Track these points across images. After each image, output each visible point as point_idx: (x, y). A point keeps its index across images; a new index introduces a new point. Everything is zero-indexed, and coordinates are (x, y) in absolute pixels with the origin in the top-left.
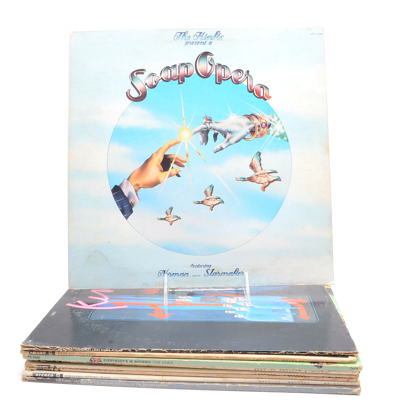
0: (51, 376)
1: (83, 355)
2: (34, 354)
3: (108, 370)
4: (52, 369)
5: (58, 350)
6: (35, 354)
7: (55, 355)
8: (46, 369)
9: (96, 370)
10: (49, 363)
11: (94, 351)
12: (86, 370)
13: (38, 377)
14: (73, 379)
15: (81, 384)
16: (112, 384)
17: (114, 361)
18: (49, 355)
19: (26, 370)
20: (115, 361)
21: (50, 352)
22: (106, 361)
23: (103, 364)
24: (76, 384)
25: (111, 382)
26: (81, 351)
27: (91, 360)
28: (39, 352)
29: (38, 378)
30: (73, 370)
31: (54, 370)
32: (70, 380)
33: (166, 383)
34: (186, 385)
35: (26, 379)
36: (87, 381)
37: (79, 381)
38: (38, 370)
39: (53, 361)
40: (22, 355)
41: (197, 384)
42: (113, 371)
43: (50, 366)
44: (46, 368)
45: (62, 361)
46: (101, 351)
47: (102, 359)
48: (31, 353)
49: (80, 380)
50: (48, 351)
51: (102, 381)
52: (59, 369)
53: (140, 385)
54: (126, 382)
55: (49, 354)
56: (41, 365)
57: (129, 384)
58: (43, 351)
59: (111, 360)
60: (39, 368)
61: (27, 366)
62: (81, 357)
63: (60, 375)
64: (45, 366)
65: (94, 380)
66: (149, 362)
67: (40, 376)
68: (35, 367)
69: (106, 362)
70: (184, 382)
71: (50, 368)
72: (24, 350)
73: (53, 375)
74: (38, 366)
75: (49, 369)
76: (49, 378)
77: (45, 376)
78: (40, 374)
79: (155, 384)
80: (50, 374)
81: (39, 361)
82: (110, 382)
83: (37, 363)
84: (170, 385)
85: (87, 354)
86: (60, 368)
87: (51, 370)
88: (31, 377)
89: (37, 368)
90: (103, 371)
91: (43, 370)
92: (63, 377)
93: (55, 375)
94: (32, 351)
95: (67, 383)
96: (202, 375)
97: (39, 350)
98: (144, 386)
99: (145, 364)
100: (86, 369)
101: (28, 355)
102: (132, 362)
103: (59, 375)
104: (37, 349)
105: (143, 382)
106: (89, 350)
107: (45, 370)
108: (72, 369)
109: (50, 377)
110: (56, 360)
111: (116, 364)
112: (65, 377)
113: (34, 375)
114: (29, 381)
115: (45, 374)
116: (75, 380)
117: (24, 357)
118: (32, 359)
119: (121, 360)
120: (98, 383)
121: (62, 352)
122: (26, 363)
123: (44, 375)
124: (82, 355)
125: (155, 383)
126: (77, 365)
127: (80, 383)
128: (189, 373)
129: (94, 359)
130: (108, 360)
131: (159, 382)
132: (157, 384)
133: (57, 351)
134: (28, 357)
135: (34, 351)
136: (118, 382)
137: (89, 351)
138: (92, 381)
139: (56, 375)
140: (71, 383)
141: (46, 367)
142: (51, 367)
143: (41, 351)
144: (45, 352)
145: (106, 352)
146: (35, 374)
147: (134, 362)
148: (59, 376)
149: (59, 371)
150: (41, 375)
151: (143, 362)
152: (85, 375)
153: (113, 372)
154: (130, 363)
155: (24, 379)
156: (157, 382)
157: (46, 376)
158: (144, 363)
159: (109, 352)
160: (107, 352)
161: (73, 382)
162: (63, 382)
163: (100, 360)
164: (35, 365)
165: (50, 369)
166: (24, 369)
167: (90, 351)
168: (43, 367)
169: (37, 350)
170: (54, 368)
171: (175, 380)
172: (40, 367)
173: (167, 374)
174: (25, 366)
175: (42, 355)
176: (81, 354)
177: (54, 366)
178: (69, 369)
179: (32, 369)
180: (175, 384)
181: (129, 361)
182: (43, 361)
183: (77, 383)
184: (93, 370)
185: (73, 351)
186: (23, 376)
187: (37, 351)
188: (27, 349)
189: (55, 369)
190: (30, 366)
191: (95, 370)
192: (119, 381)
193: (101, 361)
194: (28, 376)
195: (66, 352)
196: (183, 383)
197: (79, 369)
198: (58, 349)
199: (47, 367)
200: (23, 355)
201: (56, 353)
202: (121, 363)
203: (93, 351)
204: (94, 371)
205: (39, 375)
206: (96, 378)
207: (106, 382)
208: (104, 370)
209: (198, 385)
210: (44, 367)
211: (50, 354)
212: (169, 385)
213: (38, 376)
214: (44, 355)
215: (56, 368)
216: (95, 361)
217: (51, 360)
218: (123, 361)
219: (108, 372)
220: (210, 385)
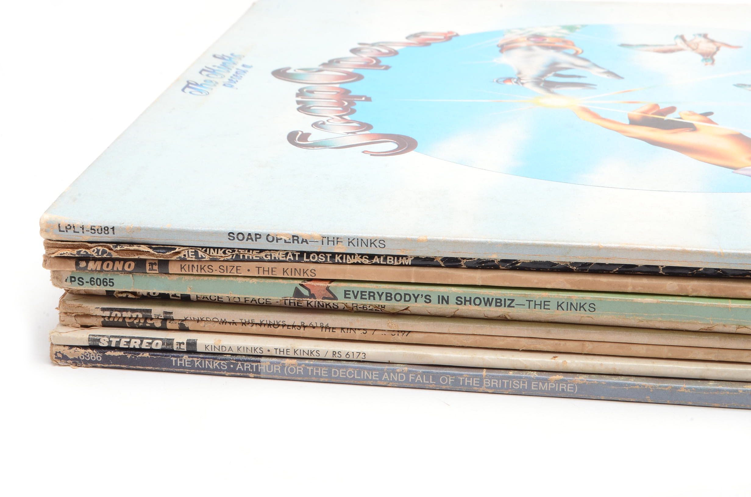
0: (154, 347)
1: (270, 275)
2: (92, 270)
3: (359, 329)
4: (158, 324)
5: (182, 255)
6: (96, 270)
7: (168, 274)
8: (136, 322)
9: (314, 327)
10: (145, 304)
11: (311, 262)
12: (280, 328)
13: (109, 348)
14: (235, 358)
15: (262, 376)
16: (374, 376)
17: (380, 296)
18: (146, 273)
19: (65, 325)
20: (384, 297)
21: (152, 264)
22: (352, 295)
23: (341, 306)
24: (244, 375)
25: (369, 370)
26: (261, 260)
27: (297, 293)
28: (111, 263)
29: (109, 353)
30: (232, 328)
31: (163, 328)
32: (222, 362)
33: (569, 378)
34: (640, 386)
35: (65, 358)
36: (283, 366)
37: (254, 364)
38: (105, 325)
39: (160, 294)
40: (48, 273)
41: (683, 385)
42: (376, 332)
43: (150, 311)
44: (136, 318)
45: (193, 294)
46: (334, 263)
47: (338, 289)
48: (83, 264)
49: (259, 362)
50: (145, 260)
51: (339, 368)
52: (180, 324)
53: (474, 382)
54: (424, 372)
55: (148, 271)
56: (116, 310)
57: (436, 377)
58: (125, 261)
59: (372, 295)
60: (111, 319)
61: (66, 313)
62: (263, 280)
63: (188, 344)
64: (133, 311)
65: (307, 362)
66: (508, 302)
67: (113, 345)
68: (96, 316)
69: (351, 302)
70: (634, 378)
71: (152, 319)
72: (57, 257)
73: (160, 342)
74: (107, 313)
75: (145, 322)
76: (147, 355)
77: (131, 346)
78: (114, 340)
79: (530, 380)
80: (150, 341)
81: (110, 296)
82: (365, 369)
83: (100, 302)
84: (582, 386)
85: (284, 271)
86: (185, 320)
87: (153, 328)
88: (82, 351)
89: (102, 319)
90: (338, 334)
91: (127, 327)
92: (198, 350)
93: (168, 344)
94: (87, 259)
95: (214, 370)
96: (700, 354)
97: (109, 254)
98: (489, 388)
99: (493, 311)
100: (279, 325)
101: (73, 272)
102: (447, 302)
103: (183, 343)
104: (104, 252)
105: (484, 372)
106: (292, 258)
107: (133, 326)
108: (230, 323)
109: (151, 350)
110: (171, 292)
111: (387, 309)
112: (203, 350)
113: (95, 343)
114: (77, 362)
115: (133, 341)
116: (240, 363)
117: (56, 278)
118: (87, 287)
119: (405, 294)
120: (323, 372)
121: (195, 264)
122: (63, 301)
123: (129, 343)
124: (266, 275)
125: (527, 378)
126: (245, 310)
127: (259, 373)
128: (650, 347)
129: (309, 290)
130: (384, 295)
131: (544, 376)
132: (538, 379)
133: (175, 258)
134: (71, 281)
135: (95, 260)
136: (394, 371)
137: (290, 261)
138: (299, 365)
139: (172, 344)
140: (227, 371)
141: (134, 315)
142: (153, 317)
143: (119, 260)
144: (133, 264)
145: (353, 264)
146: (99, 340)
147: (452, 300)
148: (184, 347)
149: (183, 329)
150: (118, 342)
151: (488, 302)
152: (277, 346)
153: (377, 336)
154: (440, 306)
155: (60, 355)
156: (535, 375)
157: (137, 347)
158: (490, 305)
159: (362, 264)
160: (357, 264)
161: (233, 370)
162: (198, 368)
163: (331, 292)
164: (94, 308)
165: (149, 321)
166: (58, 321)
167: (295, 261)
168: (125, 314)
169: (105, 256)
170: (165, 320)
171: (598, 369)
172: (114, 314)
173: (570, 346)
174: (58, 311)
175: (123, 271)
176: (261, 270)
177: (165, 313)
178: (217, 324)
179: (88, 321)
180: (599, 383)
181: (434, 299)
182: (124, 295)
183: (250, 372)
184: (305, 327)
185: (234, 261)
186: (52, 344)
187: (103, 260)
188: (67, 252)
189: (169, 325)
190: (80, 311)
191: (312, 329)
192: (399, 368)
193: (335, 298)
194: (71, 347)
195: (208, 264)
196: (632, 381)
197: (253, 324)
198: (179, 253)
199: (140, 315)
200: (54, 272)
201: (173, 268)
202: (407, 304)
203: (306, 262)
204: (308, 332)
205: (110, 342)
206: (315, 355)
207: (351, 370)
208: (342, 329)
209: (687, 389)
210: (129, 314)
211: (153, 270)
212: (577, 384)
213: (106, 345)
214: (130, 273)
215: (173, 320)
216: (312, 296)
217: (151, 291)
218: (416, 298)
219: (358, 335)
220: (730, 391)
